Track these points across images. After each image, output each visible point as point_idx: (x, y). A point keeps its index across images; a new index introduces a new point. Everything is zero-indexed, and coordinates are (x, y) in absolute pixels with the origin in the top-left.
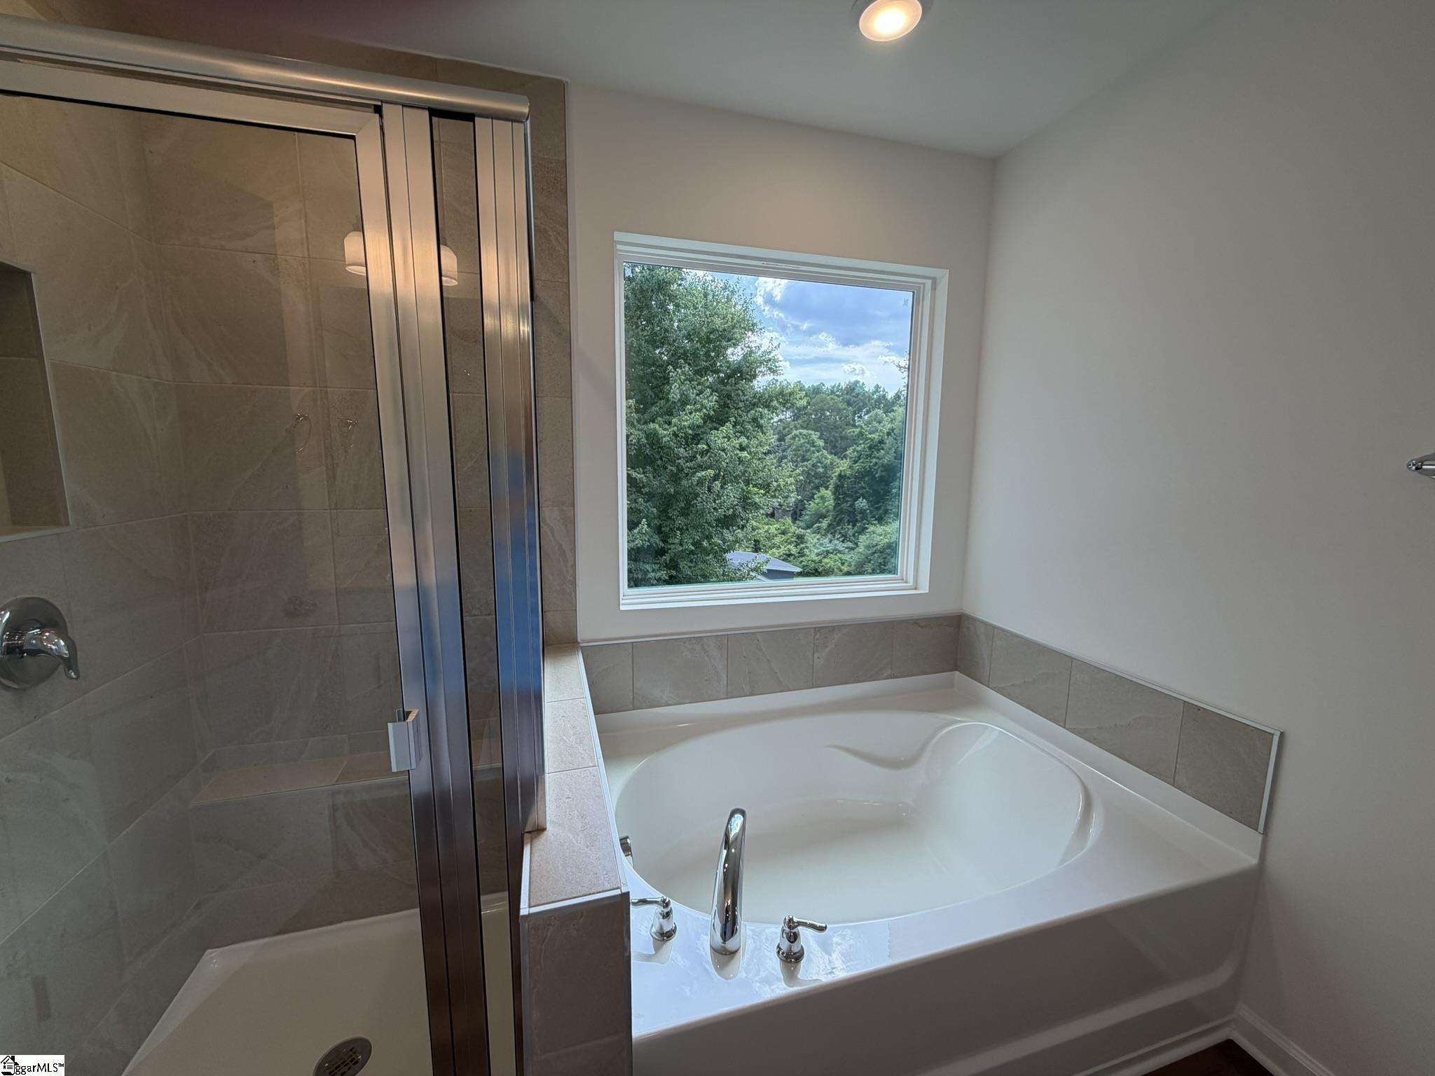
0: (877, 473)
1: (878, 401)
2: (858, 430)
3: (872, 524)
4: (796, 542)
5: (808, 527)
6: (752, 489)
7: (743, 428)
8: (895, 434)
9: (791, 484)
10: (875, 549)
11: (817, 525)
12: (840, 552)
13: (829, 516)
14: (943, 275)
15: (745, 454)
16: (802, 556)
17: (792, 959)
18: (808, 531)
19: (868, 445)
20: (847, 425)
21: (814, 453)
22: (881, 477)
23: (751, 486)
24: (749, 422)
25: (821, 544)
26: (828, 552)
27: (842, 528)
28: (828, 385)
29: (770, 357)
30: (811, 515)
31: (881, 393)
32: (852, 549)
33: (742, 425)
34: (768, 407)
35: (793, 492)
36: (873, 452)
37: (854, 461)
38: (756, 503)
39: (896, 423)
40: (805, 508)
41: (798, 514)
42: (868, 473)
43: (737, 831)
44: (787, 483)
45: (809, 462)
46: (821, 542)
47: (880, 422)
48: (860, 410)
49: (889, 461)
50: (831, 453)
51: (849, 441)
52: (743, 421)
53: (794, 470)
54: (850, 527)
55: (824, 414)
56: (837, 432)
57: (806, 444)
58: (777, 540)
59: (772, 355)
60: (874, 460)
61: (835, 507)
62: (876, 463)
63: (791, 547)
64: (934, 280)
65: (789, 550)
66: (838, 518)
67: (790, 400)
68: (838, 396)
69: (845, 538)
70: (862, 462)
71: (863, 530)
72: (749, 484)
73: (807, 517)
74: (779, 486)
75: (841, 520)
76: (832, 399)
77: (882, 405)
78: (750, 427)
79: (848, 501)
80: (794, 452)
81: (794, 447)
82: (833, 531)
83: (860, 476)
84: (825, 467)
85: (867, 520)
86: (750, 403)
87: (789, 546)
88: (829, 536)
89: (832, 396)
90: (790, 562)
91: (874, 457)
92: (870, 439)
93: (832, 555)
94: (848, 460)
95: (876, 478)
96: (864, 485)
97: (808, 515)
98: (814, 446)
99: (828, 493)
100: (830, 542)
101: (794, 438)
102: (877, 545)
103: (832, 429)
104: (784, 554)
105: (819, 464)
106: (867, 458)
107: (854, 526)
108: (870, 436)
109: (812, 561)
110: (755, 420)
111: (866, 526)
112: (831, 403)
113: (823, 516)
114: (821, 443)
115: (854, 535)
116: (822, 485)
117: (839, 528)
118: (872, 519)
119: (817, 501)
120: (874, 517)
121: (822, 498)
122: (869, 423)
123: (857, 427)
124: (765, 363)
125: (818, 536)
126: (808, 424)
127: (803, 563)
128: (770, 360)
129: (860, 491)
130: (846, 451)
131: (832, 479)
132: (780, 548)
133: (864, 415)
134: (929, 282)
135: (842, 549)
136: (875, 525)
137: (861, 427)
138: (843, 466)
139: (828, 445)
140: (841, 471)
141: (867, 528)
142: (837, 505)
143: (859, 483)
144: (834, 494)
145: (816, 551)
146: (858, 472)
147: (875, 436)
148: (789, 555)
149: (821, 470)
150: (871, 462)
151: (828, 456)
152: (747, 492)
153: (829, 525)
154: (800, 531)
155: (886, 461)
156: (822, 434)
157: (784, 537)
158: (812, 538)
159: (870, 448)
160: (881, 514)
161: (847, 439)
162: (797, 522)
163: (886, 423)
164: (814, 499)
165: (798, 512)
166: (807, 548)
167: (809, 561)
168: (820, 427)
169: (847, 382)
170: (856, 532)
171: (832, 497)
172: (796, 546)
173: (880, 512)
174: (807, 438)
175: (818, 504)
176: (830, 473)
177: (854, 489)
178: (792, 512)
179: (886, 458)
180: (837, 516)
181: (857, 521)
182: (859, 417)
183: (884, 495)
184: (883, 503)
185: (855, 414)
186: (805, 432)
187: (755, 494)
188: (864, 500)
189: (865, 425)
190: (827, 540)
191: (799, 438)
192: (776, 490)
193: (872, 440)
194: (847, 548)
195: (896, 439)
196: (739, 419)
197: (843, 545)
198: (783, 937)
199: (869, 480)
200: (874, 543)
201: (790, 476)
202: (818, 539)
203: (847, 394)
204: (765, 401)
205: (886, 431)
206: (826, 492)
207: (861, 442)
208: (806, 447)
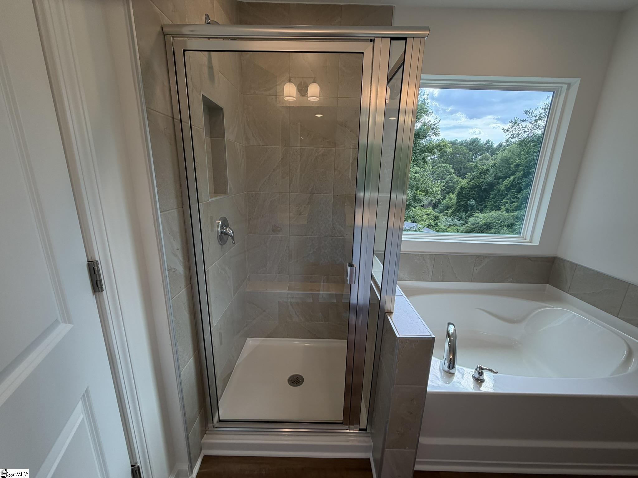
0: (483, 186)
1: (488, 148)
2: (475, 164)
3: (477, 213)
4: (434, 219)
5: (441, 212)
6: (419, 192)
7: (418, 162)
8: (496, 166)
9: (438, 191)
10: (477, 225)
11: (446, 211)
12: (457, 226)
13: (453, 207)
14: (576, 83)
15: (418, 175)
16: (436, 226)
17: (479, 381)
18: (441, 214)
19: (479, 172)
20: (468, 161)
21: (448, 176)
22: (485, 189)
23: (418, 191)
24: (421, 160)
25: (447, 221)
26: (450, 225)
27: (459, 214)
28: (460, 140)
29: (434, 127)
30: (443, 206)
31: (490, 144)
32: (464, 224)
33: (417, 161)
34: (431, 152)
35: (439, 195)
36: (482, 175)
37: (470, 180)
38: (420, 199)
39: (497, 161)
40: (440, 203)
41: (436, 206)
42: (477, 186)
43: (453, 331)
44: (437, 190)
45: (445, 180)
46: (447, 220)
47: (487, 160)
48: (476, 153)
49: (491, 181)
50: (457, 176)
51: (468, 169)
52: (418, 159)
53: (440, 184)
54: (464, 213)
55: (456, 156)
56: (462, 165)
57: (444, 171)
58: (424, 218)
59: (436, 126)
60: (482, 180)
61: (457, 203)
62: (483, 181)
63: (432, 221)
64: (569, 85)
65: (430, 223)
66: (458, 209)
67: (443, 149)
68: (465, 146)
69: (460, 219)
70: (475, 181)
71: (471, 215)
72: (417, 190)
73: (441, 207)
74: (433, 191)
75: (459, 210)
76: (461, 148)
77: (490, 151)
78: (421, 162)
79: (464, 200)
80: (437, 175)
81: (438, 172)
82: (454, 215)
83: (472, 188)
84: (453, 183)
85: (474, 211)
86: (422, 150)
87: (430, 221)
88: (452, 217)
89: (461, 146)
90: (430, 228)
91: (482, 178)
92: (481, 169)
93: (453, 227)
94: (467, 179)
95: (482, 189)
96: (474, 193)
97: (441, 206)
98: (448, 172)
99: (454, 196)
100: (452, 220)
101: (438, 168)
102: (478, 224)
103: (459, 163)
104: (427, 224)
105: (450, 181)
106: (478, 179)
107: (466, 213)
108: (481, 167)
109: (442, 229)
110: (423, 159)
111: (474, 213)
112: (460, 150)
113: (450, 207)
114: (453, 171)
115: (465, 218)
116: (450, 192)
117: (458, 213)
118: (477, 210)
119: (447, 200)
120: (478, 209)
121: (450, 198)
122: (480, 160)
123: (473, 162)
124: (431, 130)
125: (446, 217)
126: (446, 161)
127: (437, 230)
128: (434, 128)
129: (472, 196)
130: (467, 174)
131: (457, 189)
132: (426, 222)
133: (478, 156)
134: (565, 86)
135: (459, 224)
136: (478, 213)
137: (477, 162)
138: (464, 183)
139: (456, 171)
140: (462, 185)
141: (474, 215)
142: (458, 202)
143: (471, 191)
144: (457, 196)
145: (444, 224)
146: (472, 185)
147: (484, 167)
148: (430, 225)
149: (451, 184)
150: (480, 181)
151: (456, 177)
152: (416, 194)
153: (453, 212)
154: (436, 214)
155: (489, 181)
156: (453, 166)
157: (428, 217)
158: (442, 218)
159: (480, 173)
160: (482, 208)
161: (467, 169)
162: (435, 209)
163: (491, 160)
164: (446, 199)
165: (436, 204)
166: (440, 222)
167: (440, 229)
168: (453, 162)
169: (470, 139)
170: (467, 216)
171: (456, 198)
172: (434, 221)
173: (482, 206)
174: (445, 168)
175: (447, 201)
176: (456, 186)
177: (469, 195)
178: (433, 204)
179: (489, 179)
180: (457, 207)
181: (468, 210)
182: (475, 157)
183: (486, 198)
184: (484, 202)
185: (473, 155)
186: (444, 165)
187: (420, 195)
188: (474, 200)
189: (479, 161)
190: (450, 219)
191: (441, 168)
192: (431, 193)
193: (482, 169)
194: (461, 224)
195: (496, 169)
196: (416, 158)
197: (459, 222)
198: (476, 373)
199: (477, 190)
200: (477, 222)
201: (438, 187)
202: (446, 218)
203: (470, 145)
204: (429, 149)
205: (490, 164)
206: (453, 195)
207: (475, 170)
208: (444, 173)
